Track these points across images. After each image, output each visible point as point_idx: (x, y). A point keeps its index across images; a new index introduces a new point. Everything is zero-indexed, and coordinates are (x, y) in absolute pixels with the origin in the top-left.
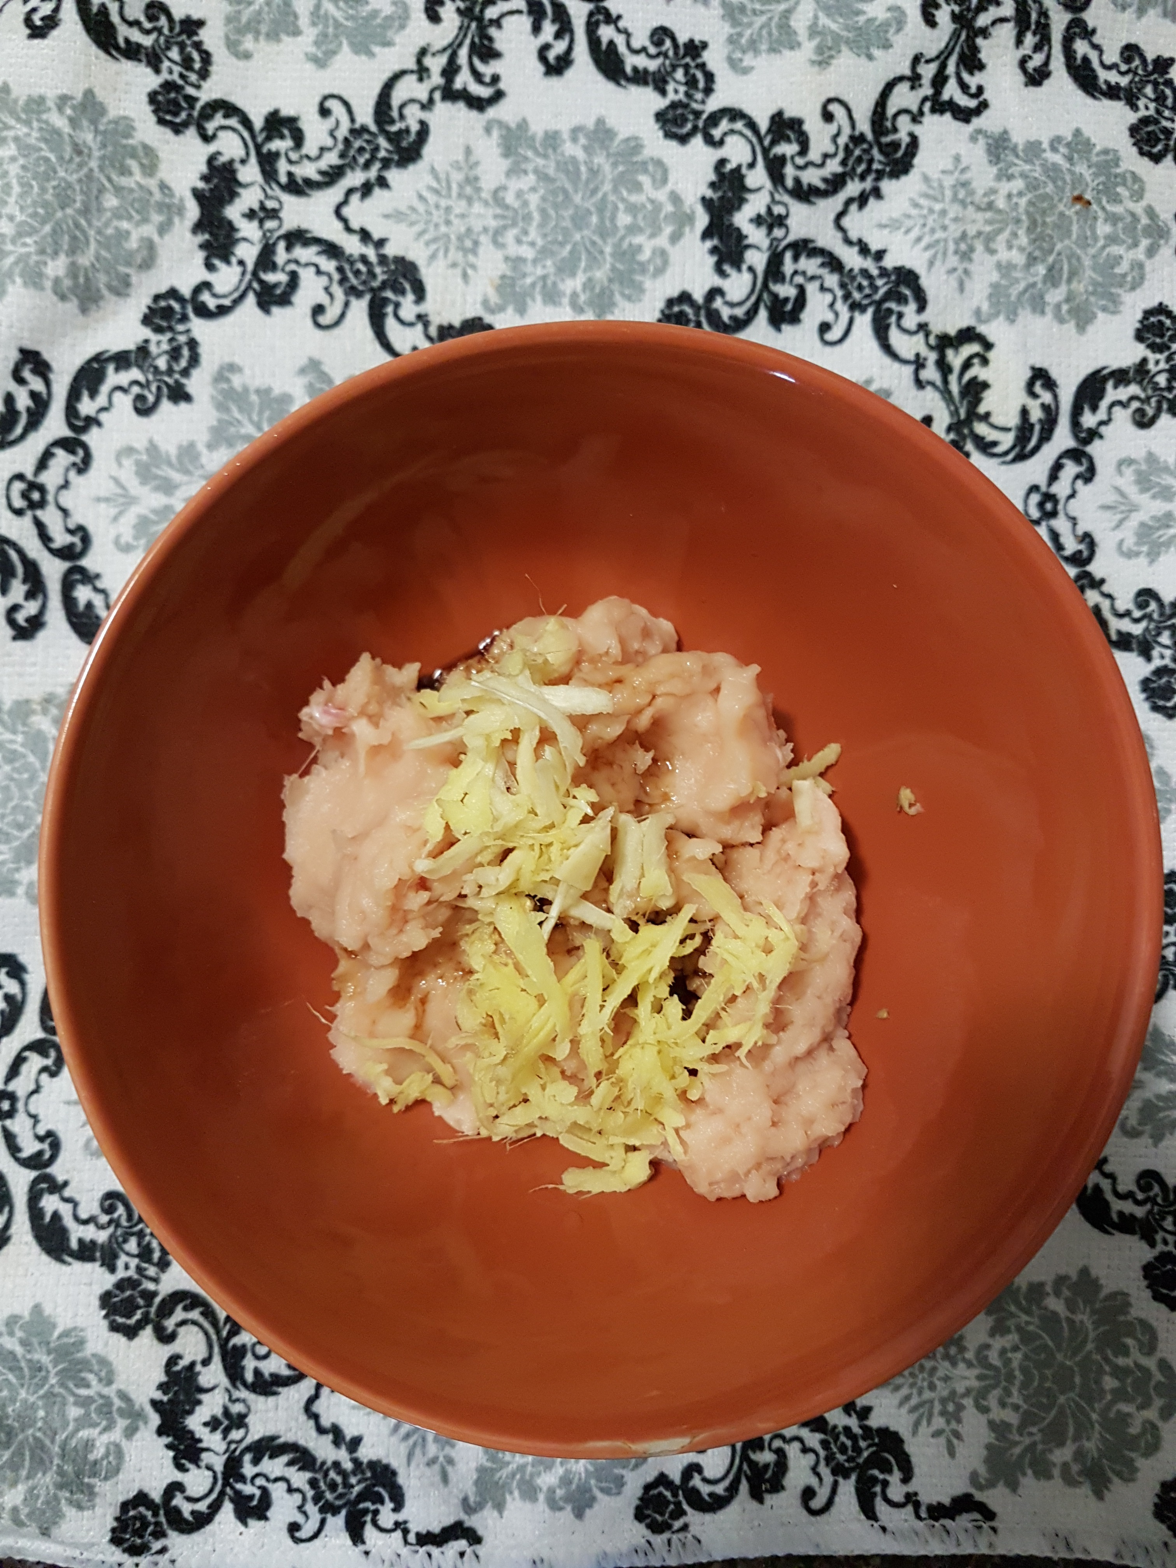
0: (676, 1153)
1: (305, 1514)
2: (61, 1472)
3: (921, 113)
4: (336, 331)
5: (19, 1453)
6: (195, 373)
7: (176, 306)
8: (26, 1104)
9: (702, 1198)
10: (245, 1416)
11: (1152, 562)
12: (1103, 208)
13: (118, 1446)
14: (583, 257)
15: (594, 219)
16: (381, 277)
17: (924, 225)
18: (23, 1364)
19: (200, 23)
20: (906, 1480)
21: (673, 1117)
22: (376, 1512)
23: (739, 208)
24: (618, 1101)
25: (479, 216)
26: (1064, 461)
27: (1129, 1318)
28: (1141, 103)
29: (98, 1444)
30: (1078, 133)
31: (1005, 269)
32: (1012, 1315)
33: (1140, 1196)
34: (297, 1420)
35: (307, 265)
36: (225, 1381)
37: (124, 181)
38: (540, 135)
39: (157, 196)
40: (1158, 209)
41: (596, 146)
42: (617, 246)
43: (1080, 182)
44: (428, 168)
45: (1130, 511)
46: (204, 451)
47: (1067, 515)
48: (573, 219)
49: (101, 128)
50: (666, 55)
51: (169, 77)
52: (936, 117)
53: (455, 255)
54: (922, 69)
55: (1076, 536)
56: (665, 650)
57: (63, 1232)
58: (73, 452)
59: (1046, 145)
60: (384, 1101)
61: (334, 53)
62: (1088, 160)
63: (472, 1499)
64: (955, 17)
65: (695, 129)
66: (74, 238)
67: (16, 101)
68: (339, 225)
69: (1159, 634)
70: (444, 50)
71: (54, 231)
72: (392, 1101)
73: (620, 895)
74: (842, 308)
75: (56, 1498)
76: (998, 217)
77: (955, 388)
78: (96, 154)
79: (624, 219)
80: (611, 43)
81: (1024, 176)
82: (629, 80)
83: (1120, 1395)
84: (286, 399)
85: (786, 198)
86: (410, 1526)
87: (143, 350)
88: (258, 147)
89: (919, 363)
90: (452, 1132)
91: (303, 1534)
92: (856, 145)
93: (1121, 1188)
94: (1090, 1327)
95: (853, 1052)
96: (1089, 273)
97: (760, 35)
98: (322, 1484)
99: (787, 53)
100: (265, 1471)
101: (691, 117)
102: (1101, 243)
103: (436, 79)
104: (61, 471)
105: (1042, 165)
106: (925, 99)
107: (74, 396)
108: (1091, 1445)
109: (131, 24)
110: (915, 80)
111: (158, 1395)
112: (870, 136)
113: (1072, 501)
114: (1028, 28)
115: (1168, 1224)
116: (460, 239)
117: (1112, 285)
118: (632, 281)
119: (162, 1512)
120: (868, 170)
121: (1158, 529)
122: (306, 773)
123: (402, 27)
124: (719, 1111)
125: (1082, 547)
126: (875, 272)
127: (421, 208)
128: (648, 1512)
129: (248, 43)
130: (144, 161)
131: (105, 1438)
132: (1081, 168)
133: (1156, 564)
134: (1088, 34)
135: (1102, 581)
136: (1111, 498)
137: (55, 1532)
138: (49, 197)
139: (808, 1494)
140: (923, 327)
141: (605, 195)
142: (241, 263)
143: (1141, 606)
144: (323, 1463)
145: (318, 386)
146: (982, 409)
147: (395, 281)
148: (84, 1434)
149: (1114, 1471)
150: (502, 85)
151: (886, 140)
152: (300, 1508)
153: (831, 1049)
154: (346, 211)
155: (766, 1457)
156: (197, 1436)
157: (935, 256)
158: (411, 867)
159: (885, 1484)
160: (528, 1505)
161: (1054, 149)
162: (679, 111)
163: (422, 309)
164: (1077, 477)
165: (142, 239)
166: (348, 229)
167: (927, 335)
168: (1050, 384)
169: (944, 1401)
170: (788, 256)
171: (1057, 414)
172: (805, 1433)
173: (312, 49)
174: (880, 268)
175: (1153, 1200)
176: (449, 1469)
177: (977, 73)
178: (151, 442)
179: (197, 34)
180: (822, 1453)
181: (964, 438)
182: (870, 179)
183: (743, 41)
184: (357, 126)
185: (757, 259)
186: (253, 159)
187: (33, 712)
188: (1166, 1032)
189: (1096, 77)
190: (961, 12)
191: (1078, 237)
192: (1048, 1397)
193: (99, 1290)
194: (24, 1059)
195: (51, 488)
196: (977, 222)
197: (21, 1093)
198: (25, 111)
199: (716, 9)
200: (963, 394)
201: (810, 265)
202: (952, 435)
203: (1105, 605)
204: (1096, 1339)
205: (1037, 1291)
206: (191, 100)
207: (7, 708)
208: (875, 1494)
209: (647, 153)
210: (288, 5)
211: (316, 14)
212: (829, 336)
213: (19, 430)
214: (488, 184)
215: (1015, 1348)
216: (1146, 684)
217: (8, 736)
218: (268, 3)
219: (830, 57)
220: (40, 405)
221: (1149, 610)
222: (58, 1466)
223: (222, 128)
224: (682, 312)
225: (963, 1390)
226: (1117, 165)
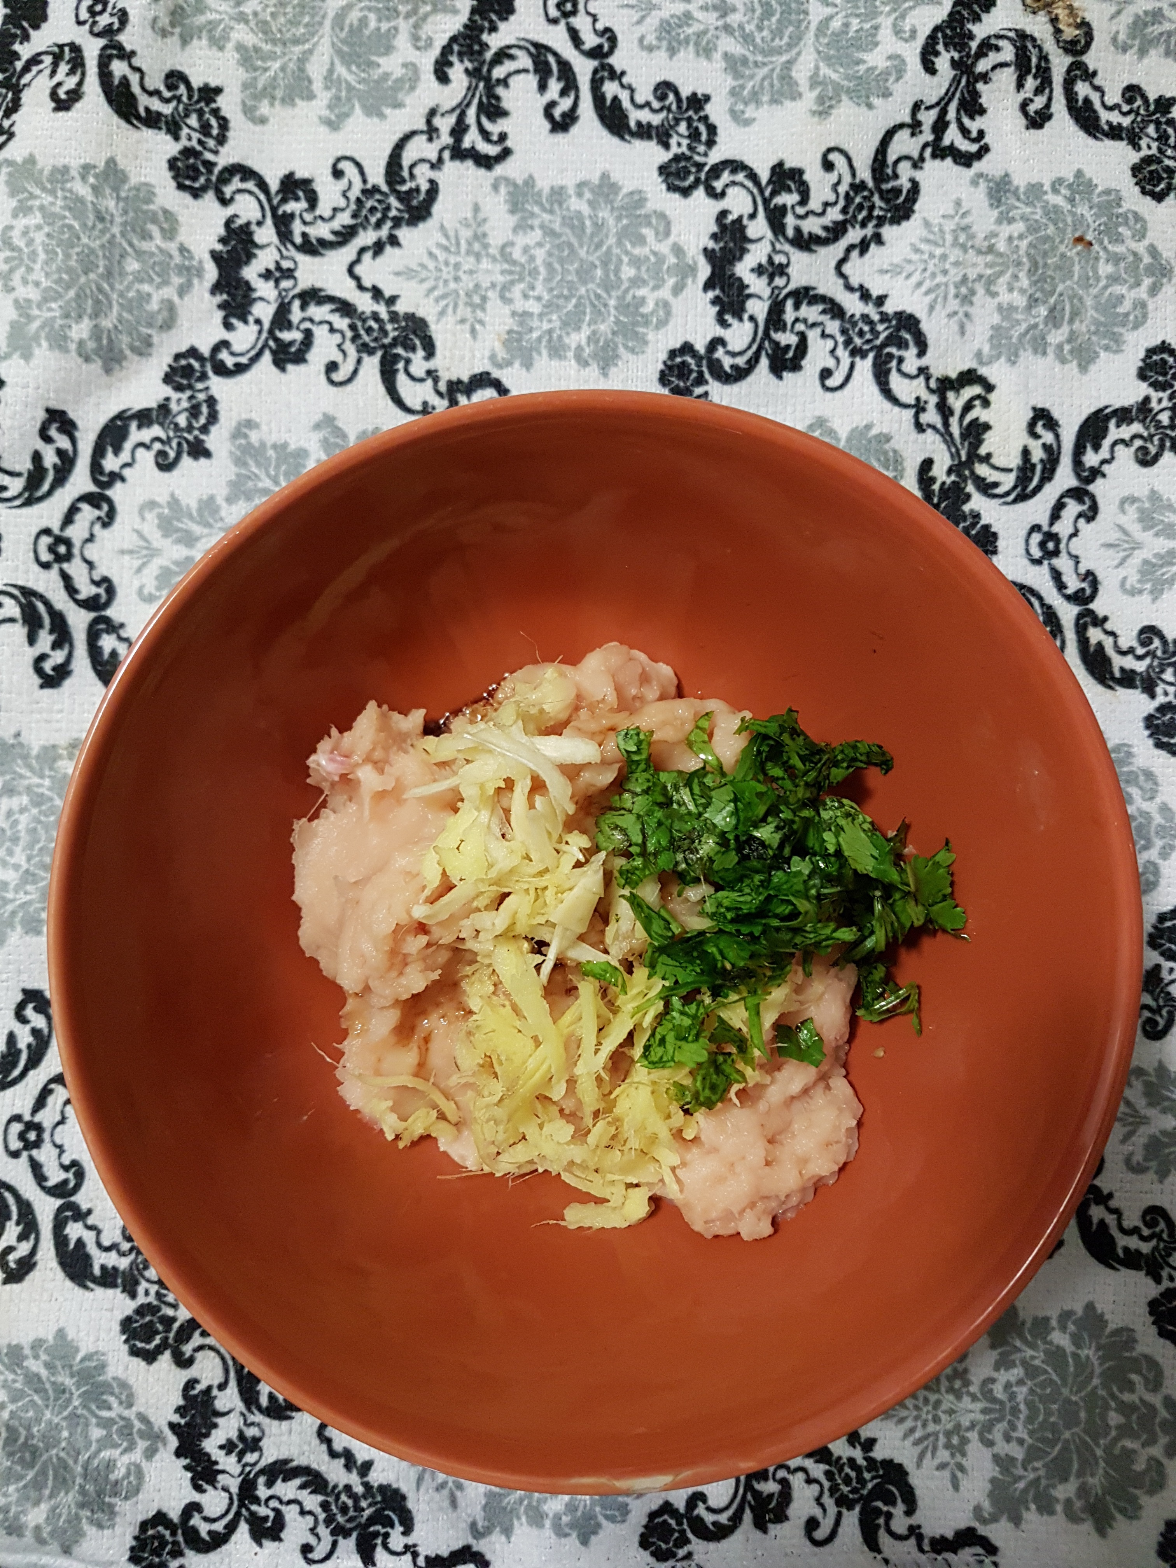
0: (671, 1191)
1: (317, 1536)
2: (83, 1491)
3: (922, 159)
4: (349, 388)
5: (43, 1472)
6: (214, 429)
7: (196, 365)
8: (52, 1135)
9: (699, 1235)
10: (260, 1439)
11: (1155, 600)
12: (1105, 248)
13: (138, 1467)
14: (588, 310)
15: (599, 272)
16: (392, 334)
17: (925, 270)
18: (48, 1386)
19: (218, 91)
20: (909, 1512)
21: (669, 1157)
22: (386, 1535)
23: (740, 258)
24: (615, 1141)
25: (488, 271)
26: (1066, 500)
27: (1134, 1354)
28: (1143, 143)
29: (119, 1464)
30: (1079, 174)
31: (1006, 311)
32: (1020, 1350)
33: (1146, 1232)
34: (310, 1444)
35: (321, 323)
36: (240, 1406)
37: (145, 246)
38: (546, 191)
39: (178, 259)
40: (1160, 248)
41: (601, 200)
42: (622, 298)
43: (1081, 223)
44: (438, 226)
45: (1133, 549)
46: (224, 504)
47: (1069, 553)
48: (578, 272)
49: (123, 194)
50: (669, 110)
51: (189, 144)
52: (937, 162)
53: (464, 311)
54: (922, 116)
55: (1078, 574)
56: (662, 698)
57: (87, 1259)
58: (98, 507)
59: (1047, 187)
60: (390, 1137)
61: (347, 115)
62: (1090, 201)
63: (480, 1524)
64: (954, 64)
65: (697, 181)
66: (98, 302)
67: (41, 171)
68: (352, 284)
69: (1162, 671)
70: (453, 110)
71: (78, 296)
72: (398, 1137)
73: (616, 938)
74: (843, 354)
75: (77, 1517)
76: (1000, 260)
77: (955, 430)
78: (118, 220)
79: (628, 272)
80: (615, 99)
81: (1024, 218)
82: (633, 134)
83: (1125, 1431)
84: (302, 454)
85: (787, 247)
86: (419, 1549)
87: (164, 408)
88: (274, 210)
89: (919, 407)
90: (456, 1167)
91: (316, 1555)
92: (856, 193)
93: (1127, 1224)
94: (1096, 1363)
95: (849, 1091)
96: (1091, 312)
97: (762, 87)
98: (333, 1507)
99: (788, 104)
100: (278, 1494)
101: (693, 170)
102: (1103, 283)
103: (446, 139)
104: (87, 524)
105: (1043, 207)
106: (925, 145)
107: (98, 452)
108: (1095, 1481)
109: (151, 94)
110: (915, 127)
111: (176, 1419)
112: (870, 184)
113: (1074, 539)
114: (1028, 72)
116: (468, 294)
117: (1115, 324)
118: (636, 333)
119: (180, 1532)
120: (869, 217)
121: (1162, 566)
122: (316, 816)
123: (412, 88)
124: (714, 1150)
125: (1084, 585)
126: (876, 317)
127: (431, 265)
128: (653, 1540)
129: (264, 108)
130: (165, 226)
131: (126, 1459)
132: (1083, 209)
133: (1159, 601)
134: (1089, 76)
135: (1105, 619)
136: (1114, 536)
137: (76, 1550)
138: (73, 263)
139: (812, 1524)
140: (923, 371)
141: (609, 248)
142: (258, 322)
143: (1145, 643)
144: (335, 1487)
145: (333, 441)
146: (983, 451)
147: (406, 337)
148: (105, 1454)
149: (1117, 1508)
150: (509, 143)
151: (886, 186)
152: (313, 1530)
153: (828, 1087)
154: (358, 270)
155: (770, 1487)
156: (214, 1458)
157: (935, 300)
158: (409, 912)
159: (889, 1516)
160: (535, 1531)
161: (1055, 191)
162: (683, 164)
163: (431, 365)
164: (1080, 515)
165: (162, 301)
166: (361, 287)
167: (928, 379)
168: (1052, 424)
169: (948, 1434)
170: (789, 304)
171: (1059, 454)
172: (809, 1463)
173: (326, 113)
174: (881, 313)
175: (1158, 1236)
176: (458, 1494)
177: (978, 117)
178: (172, 495)
179: (214, 101)
180: (826, 1484)
181: (965, 481)
182: (871, 225)
183: (746, 93)
184: (369, 186)
185: (758, 308)
186: (269, 221)
187: (60, 757)
189: (1097, 118)
190: (961, 58)
191: (1080, 278)
192: (1053, 1432)
193: (120, 1316)
194: (50, 1092)
195: (77, 542)
196: (977, 265)
197: (47, 1124)
198: (50, 180)
199: (718, 62)
200: (964, 436)
201: (811, 312)
202: (953, 478)
203: (1108, 642)
204: (1102, 1374)
205: (1042, 1326)
206: (209, 165)
207: (34, 752)
208: (879, 1526)
209: (650, 206)
210: (302, 70)
211: (330, 78)
212: (830, 383)
213: (46, 487)
214: (496, 239)
215: (1020, 1382)
216: (1149, 721)
217: (36, 780)
218: (283, 69)
219: (831, 107)
220: (67, 462)
221: (1152, 647)
222: (81, 1486)
223: (239, 191)
224: (684, 363)
225: (967, 1424)
226: (1119, 205)
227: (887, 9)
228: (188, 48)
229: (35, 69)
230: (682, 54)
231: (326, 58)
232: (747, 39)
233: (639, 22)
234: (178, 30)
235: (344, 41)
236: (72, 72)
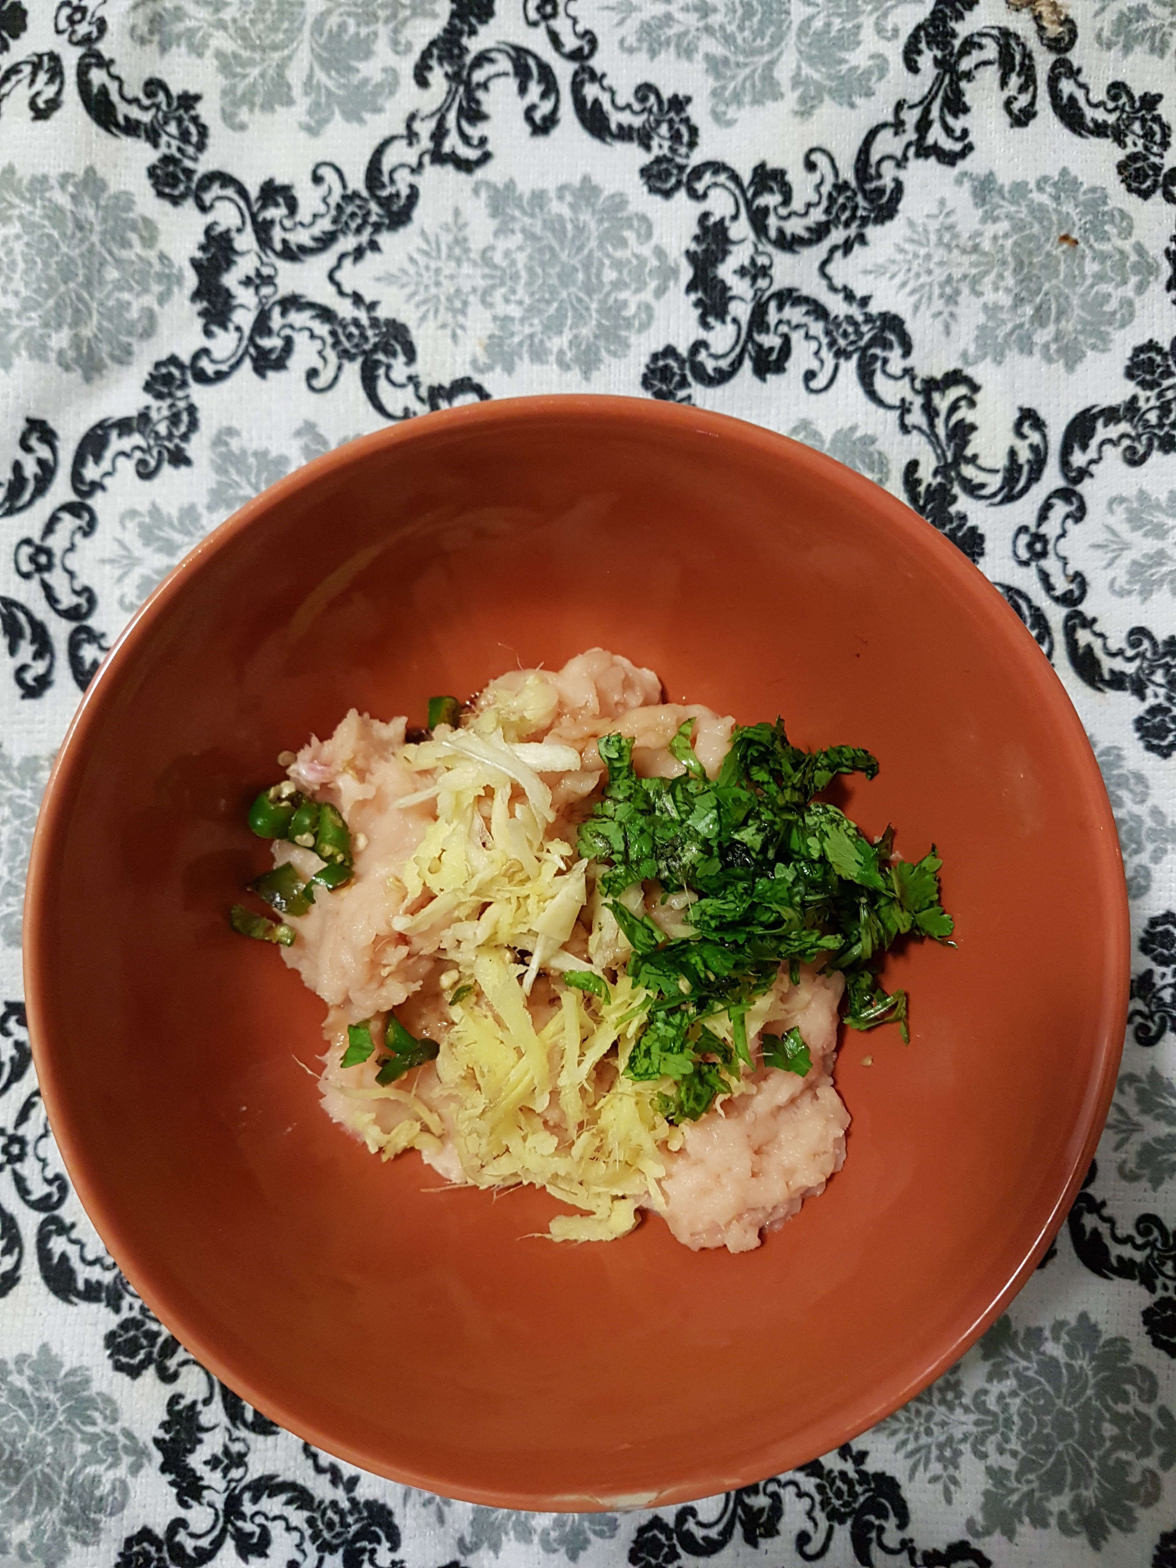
0: (657, 1204)
1: (303, 1552)
2: (67, 1508)
3: (905, 158)
4: (330, 394)
5: (28, 1488)
6: (194, 438)
7: (176, 373)
8: (35, 1148)
9: (685, 1247)
10: (245, 1455)
11: (1145, 600)
12: (1091, 247)
13: (123, 1483)
14: (570, 314)
15: (580, 276)
16: (373, 340)
17: (909, 270)
18: (32, 1401)
19: (197, 98)
20: (902, 1526)
21: (654, 1168)
22: (373, 1551)
23: (723, 260)
24: (599, 1152)
25: (468, 276)
26: (1054, 501)
27: (1129, 1364)
28: (1129, 140)
29: (104, 1480)
30: (1064, 172)
31: (991, 310)
32: (1013, 1361)
33: (1139, 1240)
34: (295, 1459)
35: (301, 329)
36: (225, 1421)
37: (125, 254)
38: (527, 195)
39: (157, 267)
40: (1147, 245)
41: (583, 203)
42: (603, 302)
43: (1067, 222)
44: (418, 230)
45: (1122, 549)
46: (204, 512)
47: (1057, 555)
48: (560, 276)
49: (102, 203)
50: (650, 111)
51: (167, 151)
52: (921, 162)
53: (445, 316)
54: (905, 115)
55: (1066, 576)
56: (646, 703)
57: (71, 1273)
58: (78, 516)
59: (1032, 185)
60: (373, 1150)
61: (327, 121)
62: (1075, 199)
63: (468, 1539)
64: (937, 62)
65: (679, 183)
66: (77, 311)
67: (20, 181)
68: (332, 289)
69: (1152, 673)
70: (433, 114)
71: (57, 304)
72: (381, 1150)
73: (599, 947)
74: (827, 355)
75: (62, 1533)
76: (985, 260)
77: (941, 431)
78: (98, 228)
79: (610, 275)
80: (596, 102)
81: (1008, 216)
82: (614, 137)
83: (1119, 1442)
84: (283, 460)
85: (770, 249)
86: (407, 1565)
87: (144, 416)
88: (254, 216)
89: (904, 408)
90: (440, 1180)
92: (839, 194)
93: (1121, 1232)
94: (1090, 1373)
95: (837, 1100)
96: (1078, 312)
97: (743, 87)
98: (319, 1523)
99: (770, 104)
100: (263, 1510)
101: (675, 171)
102: (1089, 281)
103: (426, 143)
104: (68, 534)
105: (1028, 206)
106: (909, 145)
107: (79, 462)
108: (1089, 1494)
109: (130, 102)
110: (898, 126)
111: (161, 1434)
112: (853, 184)
113: (1062, 540)
114: (1012, 69)
115: (1168, 1268)
116: (449, 299)
117: (1101, 323)
118: (618, 337)
119: (165, 1548)
120: (853, 217)
121: (1151, 567)
123: (392, 93)
124: (700, 1161)
125: (1072, 586)
126: (860, 318)
127: (412, 270)
128: (641, 1555)
129: (244, 115)
130: (145, 234)
131: (111, 1475)
132: (1068, 208)
133: (1148, 602)
134: (1074, 73)
135: (1094, 620)
136: (1102, 537)
138: (52, 272)
139: (803, 1538)
140: (908, 372)
141: (591, 252)
142: (238, 329)
143: (1134, 645)
144: (321, 1502)
145: (313, 447)
146: (969, 452)
147: (387, 344)
148: (90, 1470)
149: (1112, 1521)
150: (489, 147)
151: (870, 186)
152: (299, 1546)
153: (816, 1097)
154: (339, 276)
155: (761, 1501)
156: (198, 1474)
157: (920, 301)
158: (389, 923)
159: (881, 1530)
160: (523, 1547)
161: (1040, 189)
162: (664, 166)
163: (412, 370)
164: (1067, 516)
165: (143, 309)
166: (341, 293)
167: (913, 380)
168: (1039, 424)
169: (941, 1447)
170: (773, 306)
171: (1046, 454)
172: (800, 1477)
173: (305, 119)
174: (866, 314)
175: (1152, 1245)
176: (445, 1511)
177: (961, 116)
178: (153, 504)
179: (193, 108)
180: (818, 1498)
181: (951, 482)
182: (854, 225)
183: (727, 93)
184: (349, 192)
185: (741, 310)
186: (249, 228)
187: (39, 767)
188: (1165, 1075)
189: (1082, 116)
190: (944, 56)
191: (1066, 276)
192: (1047, 1444)
193: (104, 1330)
194: (34, 1105)
195: (58, 552)
196: (962, 265)
197: (30, 1138)
198: (29, 190)
199: (699, 63)
200: (950, 437)
201: (795, 314)
202: (939, 479)
203: (1097, 644)
204: (1096, 1385)
205: (1035, 1336)
206: (189, 173)
207: (16, 763)
208: (871, 1540)
209: (631, 208)
210: (281, 75)
211: (309, 84)
212: (814, 384)
213: (26, 496)
214: (476, 244)
215: (1014, 1394)
216: (1139, 723)
217: (18, 791)
218: (262, 75)
219: (812, 107)
220: (47, 471)
221: (1142, 649)
222: (65, 1502)
223: (219, 198)
224: (666, 366)
225: (960, 1436)
226: (1105, 203)
227: (870, 7)
228: (167, 57)
229: (14, 79)
230: (663, 55)
231: (306, 64)
232: (728, 40)
233: (621, 22)
234: (156, 38)
235: (324, 47)
236: (51, 81)
